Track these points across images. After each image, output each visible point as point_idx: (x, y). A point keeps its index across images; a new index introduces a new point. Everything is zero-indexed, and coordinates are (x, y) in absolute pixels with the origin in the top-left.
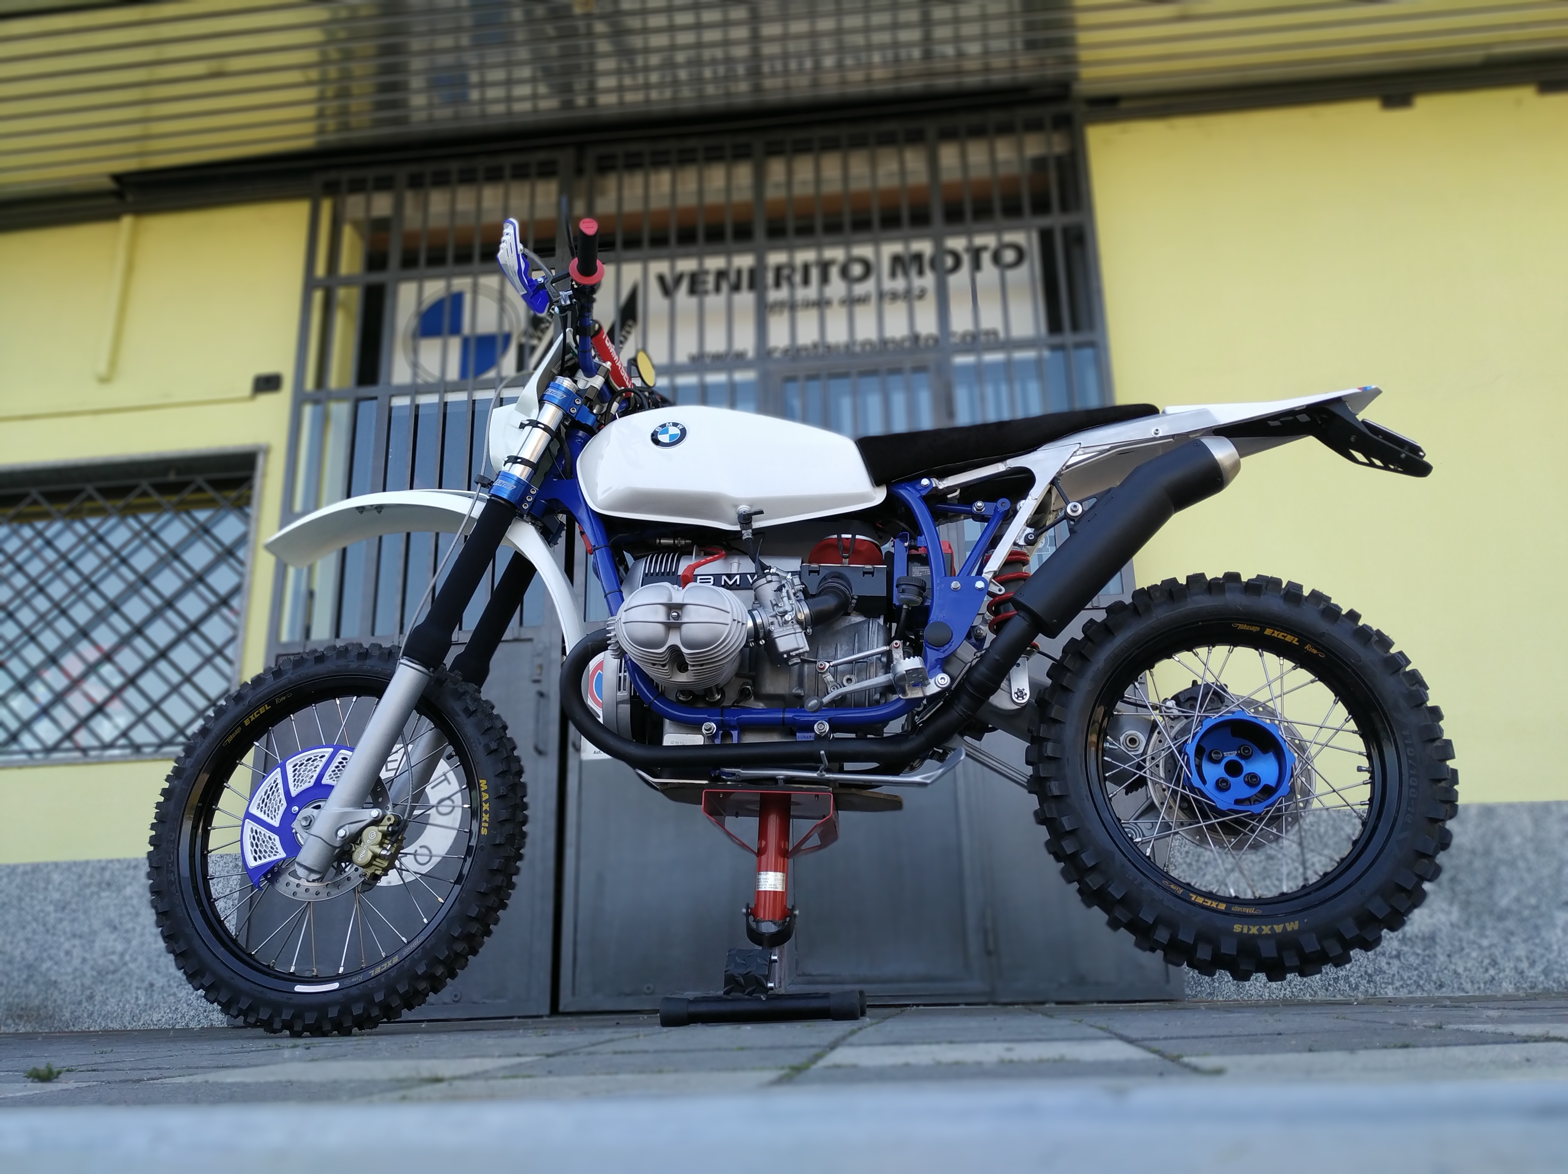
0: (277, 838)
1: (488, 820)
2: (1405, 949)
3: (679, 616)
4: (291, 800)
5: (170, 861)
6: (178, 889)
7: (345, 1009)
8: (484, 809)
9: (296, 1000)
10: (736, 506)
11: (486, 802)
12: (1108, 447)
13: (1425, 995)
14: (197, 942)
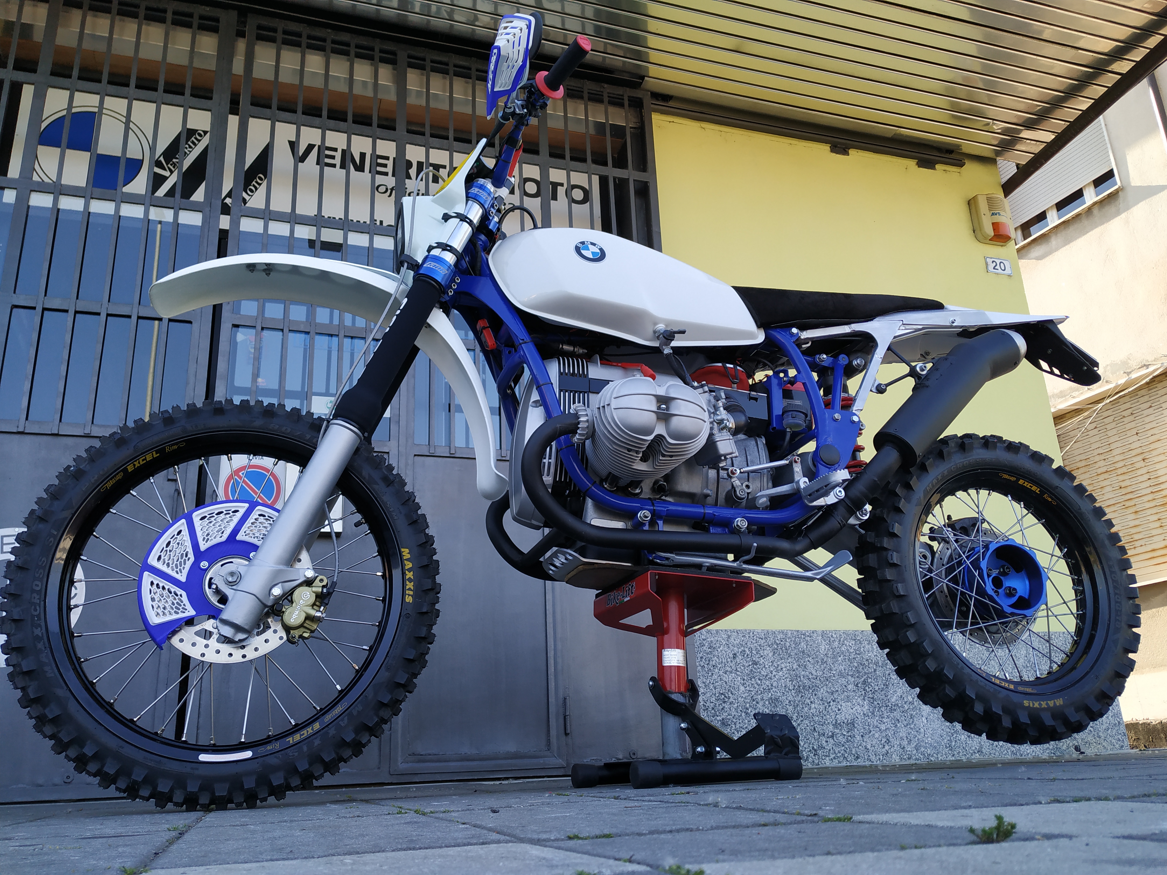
0: (184, 594)
1: (412, 588)
2: (837, 731)
3: (668, 409)
4: (199, 555)
5: (36, 613)
6: (47, 645)
7: (263, 780)
8: (407, 577)
9: (202, 771)
10: (655, 324)
11: (409, 570)
12: (921, 327)
13: (848, 764)
14: (73, 707)
